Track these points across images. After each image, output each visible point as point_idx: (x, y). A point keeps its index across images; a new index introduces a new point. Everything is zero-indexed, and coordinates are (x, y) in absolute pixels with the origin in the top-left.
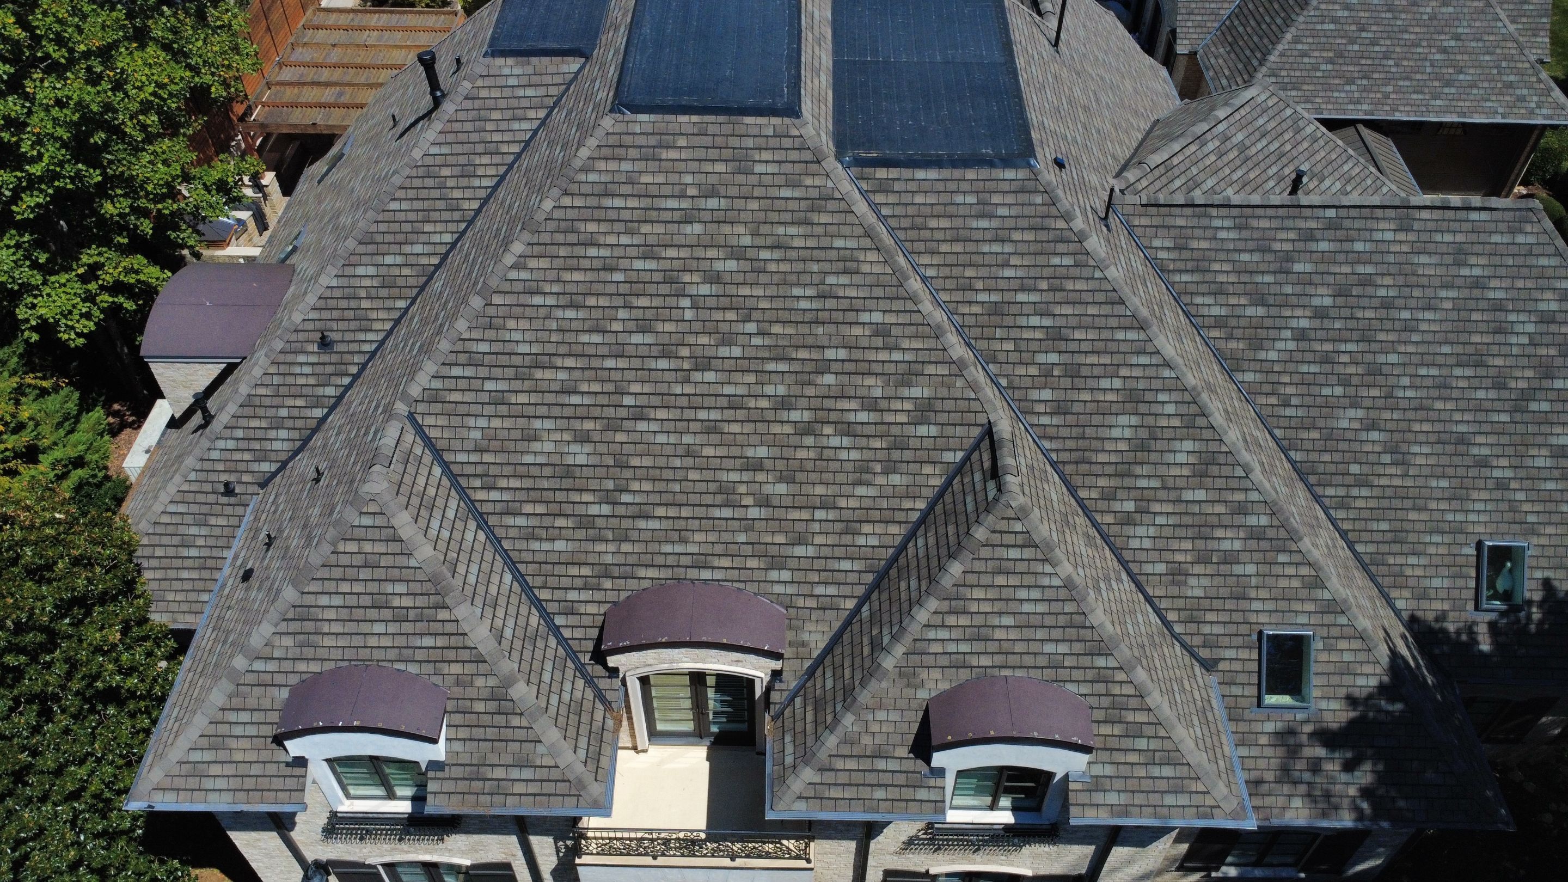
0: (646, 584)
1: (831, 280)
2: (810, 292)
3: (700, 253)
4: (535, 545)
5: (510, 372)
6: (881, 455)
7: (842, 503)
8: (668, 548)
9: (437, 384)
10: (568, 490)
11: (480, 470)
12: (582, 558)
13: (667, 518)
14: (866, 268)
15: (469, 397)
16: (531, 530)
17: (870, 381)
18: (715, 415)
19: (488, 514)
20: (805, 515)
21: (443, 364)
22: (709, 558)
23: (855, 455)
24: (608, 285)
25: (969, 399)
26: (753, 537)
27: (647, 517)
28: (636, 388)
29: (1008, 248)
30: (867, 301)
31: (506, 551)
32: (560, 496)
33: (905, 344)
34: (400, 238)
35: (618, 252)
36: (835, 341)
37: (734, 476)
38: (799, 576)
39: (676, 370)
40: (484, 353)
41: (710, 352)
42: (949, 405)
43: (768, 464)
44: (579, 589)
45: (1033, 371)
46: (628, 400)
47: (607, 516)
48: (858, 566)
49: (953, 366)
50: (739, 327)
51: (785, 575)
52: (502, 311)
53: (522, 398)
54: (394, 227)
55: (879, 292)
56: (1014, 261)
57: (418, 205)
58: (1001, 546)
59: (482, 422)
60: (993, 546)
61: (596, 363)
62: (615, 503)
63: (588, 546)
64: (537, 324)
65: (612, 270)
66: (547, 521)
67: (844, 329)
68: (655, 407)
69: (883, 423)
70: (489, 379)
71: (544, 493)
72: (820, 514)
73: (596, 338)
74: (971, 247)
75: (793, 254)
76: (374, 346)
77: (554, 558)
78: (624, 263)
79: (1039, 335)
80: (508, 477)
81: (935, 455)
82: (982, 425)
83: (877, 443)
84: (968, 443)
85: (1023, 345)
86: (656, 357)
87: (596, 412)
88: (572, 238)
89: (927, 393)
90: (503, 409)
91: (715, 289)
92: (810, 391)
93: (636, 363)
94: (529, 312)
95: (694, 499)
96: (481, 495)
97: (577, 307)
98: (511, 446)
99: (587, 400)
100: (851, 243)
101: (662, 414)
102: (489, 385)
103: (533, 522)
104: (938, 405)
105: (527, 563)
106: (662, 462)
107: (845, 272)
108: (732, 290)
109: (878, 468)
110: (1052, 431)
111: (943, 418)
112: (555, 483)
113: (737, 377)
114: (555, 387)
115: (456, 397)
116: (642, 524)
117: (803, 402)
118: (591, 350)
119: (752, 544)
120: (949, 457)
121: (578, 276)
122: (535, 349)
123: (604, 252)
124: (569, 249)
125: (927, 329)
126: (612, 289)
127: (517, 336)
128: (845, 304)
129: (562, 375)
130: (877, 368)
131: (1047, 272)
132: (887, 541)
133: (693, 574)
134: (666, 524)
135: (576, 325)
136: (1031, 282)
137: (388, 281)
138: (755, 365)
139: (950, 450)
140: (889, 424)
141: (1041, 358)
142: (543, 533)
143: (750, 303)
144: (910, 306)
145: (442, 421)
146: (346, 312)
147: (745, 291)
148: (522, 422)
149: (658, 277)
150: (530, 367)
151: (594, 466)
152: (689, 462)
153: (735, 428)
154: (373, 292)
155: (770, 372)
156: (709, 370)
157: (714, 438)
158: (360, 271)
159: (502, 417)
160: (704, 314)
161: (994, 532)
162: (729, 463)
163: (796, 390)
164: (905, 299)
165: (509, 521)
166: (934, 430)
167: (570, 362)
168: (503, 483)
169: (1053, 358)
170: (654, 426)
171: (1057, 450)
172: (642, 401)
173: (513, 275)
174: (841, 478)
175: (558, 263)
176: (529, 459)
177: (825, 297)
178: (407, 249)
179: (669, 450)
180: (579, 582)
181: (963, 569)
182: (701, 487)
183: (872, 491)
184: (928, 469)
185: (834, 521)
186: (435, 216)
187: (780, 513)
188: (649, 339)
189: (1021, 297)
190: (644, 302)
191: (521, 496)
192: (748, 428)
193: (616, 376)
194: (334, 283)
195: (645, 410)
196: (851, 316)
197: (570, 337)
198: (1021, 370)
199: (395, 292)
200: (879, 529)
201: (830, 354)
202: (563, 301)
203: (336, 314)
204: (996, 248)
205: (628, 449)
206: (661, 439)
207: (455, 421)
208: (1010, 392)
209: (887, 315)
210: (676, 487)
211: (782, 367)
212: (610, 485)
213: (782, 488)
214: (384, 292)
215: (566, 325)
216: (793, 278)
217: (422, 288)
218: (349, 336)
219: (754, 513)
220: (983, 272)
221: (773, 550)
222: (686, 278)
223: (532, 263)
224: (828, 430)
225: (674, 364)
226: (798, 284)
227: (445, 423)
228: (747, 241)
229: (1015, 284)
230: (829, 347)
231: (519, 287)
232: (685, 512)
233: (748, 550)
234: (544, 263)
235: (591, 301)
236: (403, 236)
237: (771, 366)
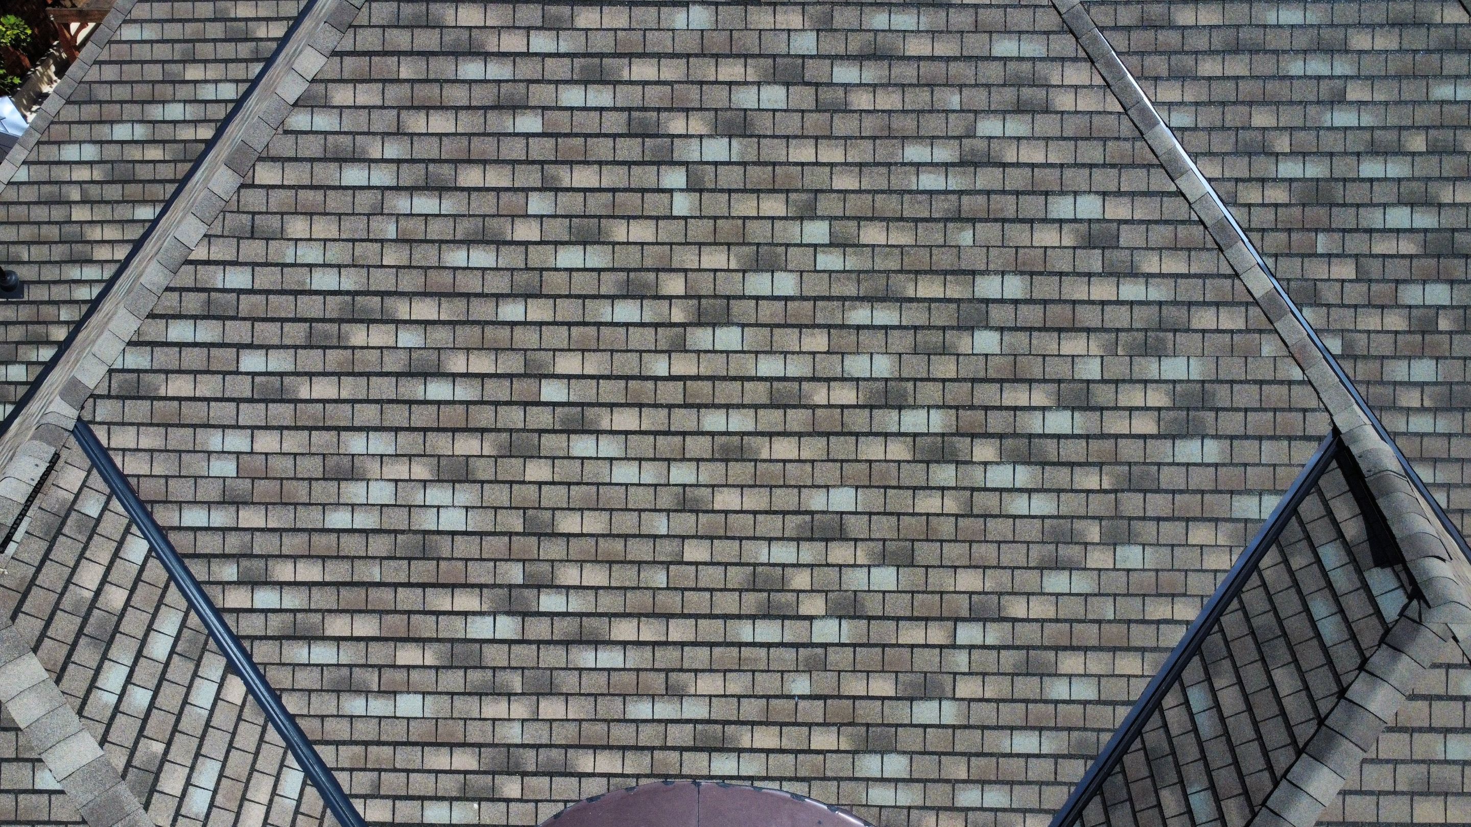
0: (593, 787)
1: (989, 127)
2: (944, 153)
3: (705, 70)
4: (355, 705)
5: (296, 333)
6: (1099, 505)
7: (1017, 608)
8: (641, 709)
9: (138, 359)
10: (424, 586)
11: (234, 543)
12: (456, 732)
13: (638, 643)
14: (1064, 101)
15: (208, 386)
16: (345, 672)
17: (1073, 345)
18: (740, 421)
19: (253, 638)
20: (937, 634)
21: (152, 316)
22: (730, 729)
23: (1042, 505)
24: (506, 142)
25: (1290, 383)
26: (826, 683)
27: (597, 643)
28: (568, 364)
29: (1343, 67)
30: (1068, 173)
31: (291, 718)
32: (408, 598)
33: (1150, 264)
34: (142, 91)
35: (527, 69)
36: (998, 259)
37: (783, 553)
38: (926, 767)
39: (656, 325)
40: (240, 292)
41: (729, 285)
42: (1246, 396)
43: (856, 526)
44: (451, 800)
45: (1395, 321)
46: (552, 391)
47: (510, 642)
48: (1051, 744)
49: (1254, 311)
50: (792, 232)
51: (896, 765)
52: (278, 199)
53: (324, 389)
54: (132, 72)
55: (1092, 153)
56: (1355, 92)
57: (173, 31)
58: (1431, 729)
59: (237, 441)
60: (1411, 731)
61: (482, 310)
62: (525, 615)
63: (468, 706)
64: (354, 227)
65: (516, 107)
66: (379, 654)
67: (1018, 234)
68: (612, 406)
69: (1103, 436)
70: (250, 346)
71: (374, 593)
72: (968, 634)
73: (482, 257)
74: (1265, 65)
75: (906, 72)
76: (96, 290)
77: (396, 732)
78: (541, 94)
79: (1407, 247)
80: (295, 558)
81: (1217, 505)
82: (1320, 439)
83: (1090, 480)
84: (1292, 478)
85: (1374, 268)
86: (613, 298)
87: (484, 417)
88: (427, 40)
89: (1197, 370)
90: (282, 413)
91: (738, 149)
92: (945, 367)
93: (569, 310)
94: (336, 201)
95: (697, 602)
96: (236, 598)
97: (441, 190)
98: (300, 491)
99: (465, 391)
100: (1032, 48)
101: (626, 420)
102: (252, 362)
103: (348, 655)
104: (1222, 396)
105: (337, 743)
106: (626, 523)
107: (1019, 109)
108: (774, 151)
109: (1093, 532)
110: (1436, 447)
111: (1232, 423)
112: (396, 572)
113: (788, 339)
114: (393, 363)
115: (180, 386)
116: (585, 657)
117: (930, 393)
118: (472, 283)
119: (824, 698)
120: (1246, 507)
121: (441, 123)
122: (350, 281)
123: (497, 70)
124: (421, 63)
125: (1198, 230)
126: (514, 149)
127: (311, 254)
128: (1017, 179)
129: (409, 338)
130: (1089, 317)
131: (1423, 115)
132: (1115, 690)
133: (696, 763)
134: (636, 658)
135: (436, 230)
136: (1392, 136)
137: (121, 171)
138: (826, 313)
139: (1248, 492)
140: (1117, 437)
141: (1412, 294)
142: (372, 679)
143: (816, 178)
144: (1160, 181)
145: (150, 439)
146: (45, 229)
147: (804, 153)
148: (322, 440)
149: (615, 123)
150: (340, 321)
151: (481, 534)
152: (685, 523)
153: (784, 448)
154: (94, 192)
155: (859, 328)
156: (729, 324)
157: (740, 472)
158: (70, 153)
159: (281, 428)
160: (716, 204)
161: (1413, 697)
162: (770, 525)
163: (915, 366)
164: (1149, 166)
165: (298, 652)
166: (1213, 451)
167: (425, 310)
168: (284, 571)
169: (1438, 294)
170: (609, 447)
171: (1448, 487)
172: (584, 392)
173: (300, 120)
174: (1013, 555)
175: (395, 93)
176: (339, 519)
177: (976, 165)
178: (155, 112)
179: (641, 498)
180: (449, 785)
181: (1340, 785)
182: (711, 576)
183: (1082, 583)
184: (1201, 534)
185: (998, 648)
186: (204, 51)
187: (883, 631)
188: (597, 257)
189: (1371, 168)
190: (584, 177)
191: (323, 599)
192: (813, 448)
193: (527, 338)
194: (22, 175)
195: (590, 412)
196: (1032, 206)
197: (426, 255)
198: (1370, 321)
199: (133, 190)
200: (1097, 663)
201: (988, 287)
202: (410, 175)
203: (26, 232)
204: (1317, 66)
205: (554, 496)
206: (625, 473)
207: (179, 438)
208: (1348, 365)
209: (1111, 202)
210: (659, 578)
211: (885, 316)
212: (515, 574)
213: (885, 577)
214: (113, 192)
215: (415, 228)
216: (907, 124)
217: (182, 183)
218: (50, 273)
219: (826, 631)
220: (1292, 116)
221: (869, 712)
222: (677, 125)
223: (342, 95)
224: (984, 451)
225: (651, 312)
226: (918, 138)
227: (158, 443)
228: (805, 43)
229: (1356, 142)
230: (986, 272)
231: (312, 147)
232: (679, 631)
233: (814, 711)
234: (368, 95)
235: (471, 177)
236: (147, 88)
237: (860, 315)
